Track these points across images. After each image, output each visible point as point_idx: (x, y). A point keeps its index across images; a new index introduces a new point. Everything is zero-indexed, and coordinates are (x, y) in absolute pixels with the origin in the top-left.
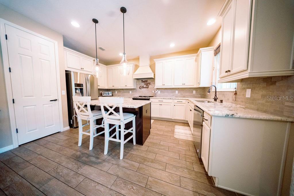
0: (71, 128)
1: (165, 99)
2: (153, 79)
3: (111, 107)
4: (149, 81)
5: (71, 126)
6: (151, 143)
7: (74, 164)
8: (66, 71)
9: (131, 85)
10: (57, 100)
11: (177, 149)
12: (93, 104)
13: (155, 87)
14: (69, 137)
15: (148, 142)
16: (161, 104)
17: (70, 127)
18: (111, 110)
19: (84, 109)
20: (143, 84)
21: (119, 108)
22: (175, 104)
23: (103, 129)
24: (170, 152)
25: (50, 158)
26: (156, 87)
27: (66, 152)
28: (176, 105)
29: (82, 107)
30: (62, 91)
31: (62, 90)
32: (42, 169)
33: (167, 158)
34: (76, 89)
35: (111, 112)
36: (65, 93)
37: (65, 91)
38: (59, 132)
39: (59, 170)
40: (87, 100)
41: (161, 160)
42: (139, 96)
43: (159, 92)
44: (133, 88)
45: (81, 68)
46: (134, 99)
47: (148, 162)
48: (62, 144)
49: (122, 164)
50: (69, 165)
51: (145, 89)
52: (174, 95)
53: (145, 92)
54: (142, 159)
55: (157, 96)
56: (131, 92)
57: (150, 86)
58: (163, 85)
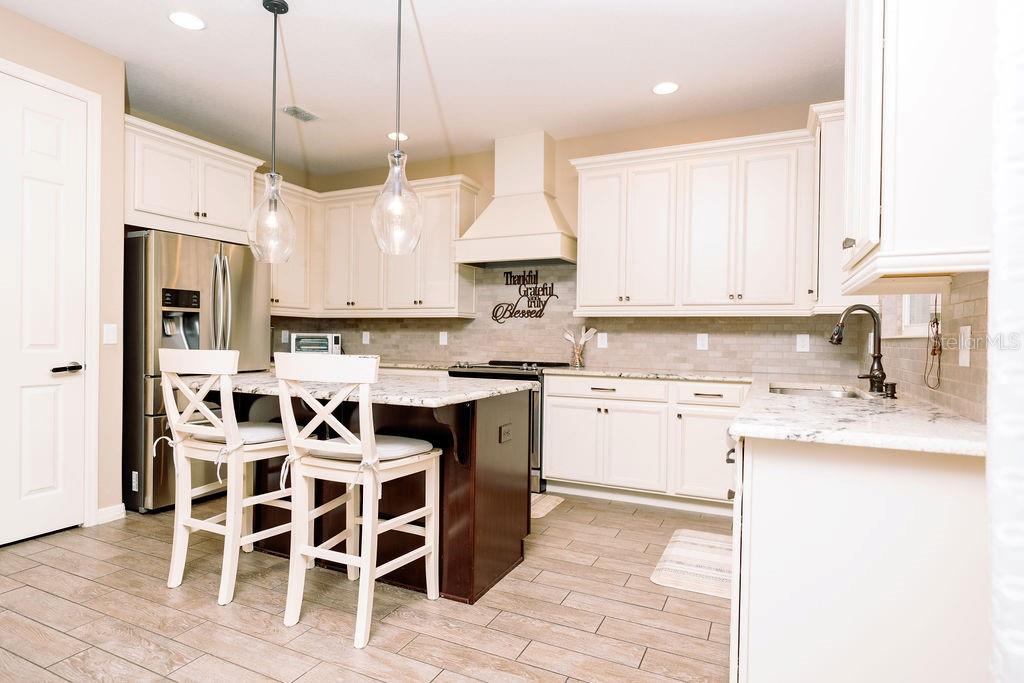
0: (133, 514)
1: (628, 377)
2: (564, 267)
3: (324, 402)
4: (546, 277)
5: (131, 500)
6: (516, 597)
7: (152, 647)
8: (128, 228)
9: (444, 297)
10: (80, 367)
11: (645, 630)
12: (247, 389)
13: (576, 313)
14: (126, 552)
15: (504, 593)
16: (603, 405)
17: (127, 508)
18: (324, 415)
19: (206, 411)
20: (511, 294)
21: (356, 405)
22: (682, 409)
23: (285, 516)
24: (603, 639)
25: (49, 621)
26: (582, 312)
27: (116, 604)
28: (688, 415)
29: (196, 401)
30: (105, 326)
31: (104, 319)
32: (24, 655)
33: (581, 659)
34: (166, 316)
35: (324, 425)
36: (115, 334)
37: (115, 326)
38: (76, 527)
39: (92, 665)
40: (221, 368)
41: (544, 664)
42: (491, 363)
43: (603, 340)
44: (454, 314)
45: (198, 214)
46: (452, 374)
47: (484, 666)
48: (96, 576)
49: (360, 662)
50: (130, 650)
51: (527, 320)
52: (684, 360)
53: (520, 340)
54: (459, 656)
55: (588, 363)
56: (443, 337)
57: (552, 307)
58: (624, 302)
